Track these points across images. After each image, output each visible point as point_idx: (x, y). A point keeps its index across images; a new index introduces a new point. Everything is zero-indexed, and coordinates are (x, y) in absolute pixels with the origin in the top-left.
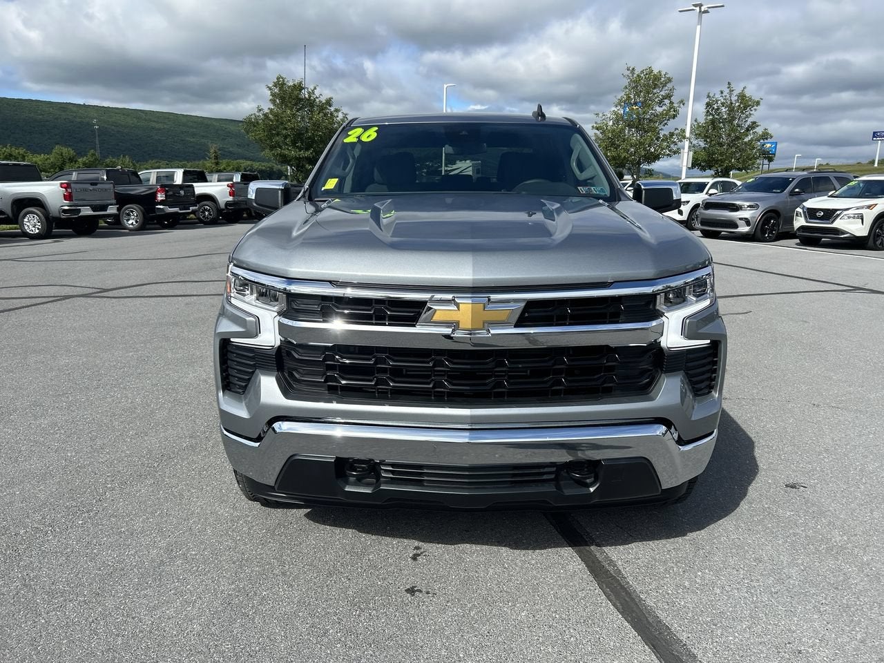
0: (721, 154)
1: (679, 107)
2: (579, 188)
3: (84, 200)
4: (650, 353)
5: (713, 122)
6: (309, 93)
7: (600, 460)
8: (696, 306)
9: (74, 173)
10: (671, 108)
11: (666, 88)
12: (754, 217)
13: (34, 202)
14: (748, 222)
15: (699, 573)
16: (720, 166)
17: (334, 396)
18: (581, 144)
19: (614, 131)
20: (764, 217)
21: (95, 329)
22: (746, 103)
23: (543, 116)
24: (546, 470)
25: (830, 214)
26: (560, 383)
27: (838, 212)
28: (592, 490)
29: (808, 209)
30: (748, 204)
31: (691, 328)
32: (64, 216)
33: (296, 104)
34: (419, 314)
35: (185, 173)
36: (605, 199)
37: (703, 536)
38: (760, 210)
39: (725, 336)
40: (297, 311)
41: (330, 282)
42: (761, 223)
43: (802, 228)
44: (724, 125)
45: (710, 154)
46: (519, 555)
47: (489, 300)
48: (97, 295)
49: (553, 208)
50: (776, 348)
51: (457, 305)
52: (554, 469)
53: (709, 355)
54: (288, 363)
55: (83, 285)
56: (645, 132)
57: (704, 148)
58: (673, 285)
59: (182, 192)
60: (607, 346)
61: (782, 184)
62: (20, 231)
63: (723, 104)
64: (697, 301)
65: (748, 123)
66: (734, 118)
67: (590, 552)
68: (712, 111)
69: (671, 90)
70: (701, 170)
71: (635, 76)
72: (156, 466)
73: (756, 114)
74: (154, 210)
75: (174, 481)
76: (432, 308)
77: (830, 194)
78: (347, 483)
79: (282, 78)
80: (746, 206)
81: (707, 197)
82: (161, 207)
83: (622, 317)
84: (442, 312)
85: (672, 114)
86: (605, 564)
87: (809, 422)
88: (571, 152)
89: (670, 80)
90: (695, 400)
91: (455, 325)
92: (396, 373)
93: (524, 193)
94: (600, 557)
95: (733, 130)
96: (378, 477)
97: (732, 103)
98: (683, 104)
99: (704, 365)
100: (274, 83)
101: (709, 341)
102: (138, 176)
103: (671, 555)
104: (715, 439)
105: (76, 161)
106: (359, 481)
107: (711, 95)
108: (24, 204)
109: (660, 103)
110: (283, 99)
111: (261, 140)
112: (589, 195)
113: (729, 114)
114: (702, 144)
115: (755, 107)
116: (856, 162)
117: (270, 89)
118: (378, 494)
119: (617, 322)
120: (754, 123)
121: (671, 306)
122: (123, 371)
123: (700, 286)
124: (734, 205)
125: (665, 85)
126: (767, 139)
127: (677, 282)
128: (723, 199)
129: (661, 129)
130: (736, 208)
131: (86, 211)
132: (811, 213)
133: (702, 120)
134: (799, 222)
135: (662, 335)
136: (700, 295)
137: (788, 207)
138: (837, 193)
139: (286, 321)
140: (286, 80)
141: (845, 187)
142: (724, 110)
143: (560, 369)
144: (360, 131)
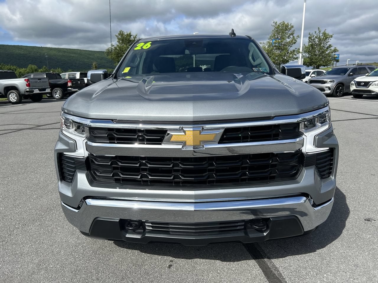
0: (316, 59)
1: (297, 39)
2: (253, 69)
3: (35, 86)
4: (296, 156)
5: (312, 45)
6: (134, 37)
7: (269, 218)
8: (321, 129)
9: (32, 75)
10: (293, 39)
11: (291, 30)
12: (332, 86)
13: (13, 88)
14: (329, 88)
15: (325, 275)
16: (316, 64)
17: (118, 184)
18: (254, 48)
19: (268, 50)
20: (337, 86)
21: (30, 144)
22: (326, 37)
23: (234, 34)
24: (239, 224)
25: (367, 84)
26: (246, 174)
27: (371, 83)
28: (265, 234)
29: (357, 82)
30: (329, 80)
31: (319, 142)
32: (27, 94)
33: (129, 43)
34: (163, 137)
35: (81, 74)
36: (267, 73)
37: (325, 251)
38: (335, 83)
39: (337, 145)
40: (95, 137)
41: (112, 120)
42: (335, 88)
43: (355, 90)
44: (317, 47)
45: (311, 59)
46: (226, 265)
47: (203, 129)
48: (35, 128)
49: (240, 77)
50: (349, 146)
51: (184, 132)
52: (243, 223)
53: (329, 156)
54: (93, 166)
55: (30, 124)
56: (282, 50)
57: (308, 57)
58: (307, 117)
59: (79, 82)
60: (272, 153)
61: (343, 71)
62: (8, 101)
63: (316, 37)
64: (321, 126)
65: (328, 45)
66: (321, 44)
67: (265, 262)
68: (311, 40)
69: (293, 31)
70: (307, 67)
71: (277, 25)
72: (43, 214)
73: (331, 41)
74: (67, 90)
75: (50, 223)
76: (170, 134)
77: (366, 75)
78: (127, 232)
79: (122, 31)
80: (328, 81)
81: (310, 78)
82: (70, 89)
83: (280, 136)
84: (176, 135)
85: (294, 42)
86: (273, 270)
87: (371, 183)
88: (249, 52)
89: (292, 27)
90: (321, 181)
91: (184, 144)
92: (153, 171)
93: (225, 72)
94: (270, 265)
95: (321, 49)
96: (144, 229)
97: (320, 37)
98: (299, 37)
99: (326, 162)
100: (119, 34)
101: (328, 148)
102: (60, 76)
103: (308, 264)
104: (333, 202)
105: (38, 71)
106: (134, 232)
107: (311, 33)
108: (9, 89)
109: (289, 37)
110: (123, 40)
111: (114, 59)
112: (258, 72)
113: (319, 42)
114: (307, 55)
115: (330, 38)
116: (374, 62)
117: (117, 36)
118: (144, 239)
119: (277, 140)
120: (330, 45)
121: (307, 129)
122: (38, 165)
123: (323, 118)
124: (323, 81)
125: (290, 29)
126: (336, 52)
127: (309, 116)
128: (317, 79)
129: (289, 49)
130: (324, 82)
131: (36, 91)
132: (358, 84)
133: (307, 45)
134: (353, 88)
135: (303, 146)
136: (323, 123)
137: (348, 81)
138: (370, 74)
139: (90, 143)
140: (124, 32)
141: (373, 72)
142: (317, 40)
143: (245, 166)
144: (143, 44)
